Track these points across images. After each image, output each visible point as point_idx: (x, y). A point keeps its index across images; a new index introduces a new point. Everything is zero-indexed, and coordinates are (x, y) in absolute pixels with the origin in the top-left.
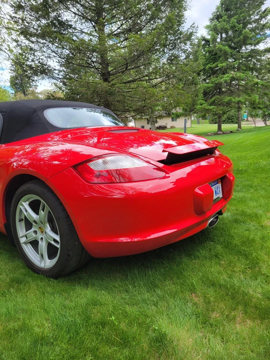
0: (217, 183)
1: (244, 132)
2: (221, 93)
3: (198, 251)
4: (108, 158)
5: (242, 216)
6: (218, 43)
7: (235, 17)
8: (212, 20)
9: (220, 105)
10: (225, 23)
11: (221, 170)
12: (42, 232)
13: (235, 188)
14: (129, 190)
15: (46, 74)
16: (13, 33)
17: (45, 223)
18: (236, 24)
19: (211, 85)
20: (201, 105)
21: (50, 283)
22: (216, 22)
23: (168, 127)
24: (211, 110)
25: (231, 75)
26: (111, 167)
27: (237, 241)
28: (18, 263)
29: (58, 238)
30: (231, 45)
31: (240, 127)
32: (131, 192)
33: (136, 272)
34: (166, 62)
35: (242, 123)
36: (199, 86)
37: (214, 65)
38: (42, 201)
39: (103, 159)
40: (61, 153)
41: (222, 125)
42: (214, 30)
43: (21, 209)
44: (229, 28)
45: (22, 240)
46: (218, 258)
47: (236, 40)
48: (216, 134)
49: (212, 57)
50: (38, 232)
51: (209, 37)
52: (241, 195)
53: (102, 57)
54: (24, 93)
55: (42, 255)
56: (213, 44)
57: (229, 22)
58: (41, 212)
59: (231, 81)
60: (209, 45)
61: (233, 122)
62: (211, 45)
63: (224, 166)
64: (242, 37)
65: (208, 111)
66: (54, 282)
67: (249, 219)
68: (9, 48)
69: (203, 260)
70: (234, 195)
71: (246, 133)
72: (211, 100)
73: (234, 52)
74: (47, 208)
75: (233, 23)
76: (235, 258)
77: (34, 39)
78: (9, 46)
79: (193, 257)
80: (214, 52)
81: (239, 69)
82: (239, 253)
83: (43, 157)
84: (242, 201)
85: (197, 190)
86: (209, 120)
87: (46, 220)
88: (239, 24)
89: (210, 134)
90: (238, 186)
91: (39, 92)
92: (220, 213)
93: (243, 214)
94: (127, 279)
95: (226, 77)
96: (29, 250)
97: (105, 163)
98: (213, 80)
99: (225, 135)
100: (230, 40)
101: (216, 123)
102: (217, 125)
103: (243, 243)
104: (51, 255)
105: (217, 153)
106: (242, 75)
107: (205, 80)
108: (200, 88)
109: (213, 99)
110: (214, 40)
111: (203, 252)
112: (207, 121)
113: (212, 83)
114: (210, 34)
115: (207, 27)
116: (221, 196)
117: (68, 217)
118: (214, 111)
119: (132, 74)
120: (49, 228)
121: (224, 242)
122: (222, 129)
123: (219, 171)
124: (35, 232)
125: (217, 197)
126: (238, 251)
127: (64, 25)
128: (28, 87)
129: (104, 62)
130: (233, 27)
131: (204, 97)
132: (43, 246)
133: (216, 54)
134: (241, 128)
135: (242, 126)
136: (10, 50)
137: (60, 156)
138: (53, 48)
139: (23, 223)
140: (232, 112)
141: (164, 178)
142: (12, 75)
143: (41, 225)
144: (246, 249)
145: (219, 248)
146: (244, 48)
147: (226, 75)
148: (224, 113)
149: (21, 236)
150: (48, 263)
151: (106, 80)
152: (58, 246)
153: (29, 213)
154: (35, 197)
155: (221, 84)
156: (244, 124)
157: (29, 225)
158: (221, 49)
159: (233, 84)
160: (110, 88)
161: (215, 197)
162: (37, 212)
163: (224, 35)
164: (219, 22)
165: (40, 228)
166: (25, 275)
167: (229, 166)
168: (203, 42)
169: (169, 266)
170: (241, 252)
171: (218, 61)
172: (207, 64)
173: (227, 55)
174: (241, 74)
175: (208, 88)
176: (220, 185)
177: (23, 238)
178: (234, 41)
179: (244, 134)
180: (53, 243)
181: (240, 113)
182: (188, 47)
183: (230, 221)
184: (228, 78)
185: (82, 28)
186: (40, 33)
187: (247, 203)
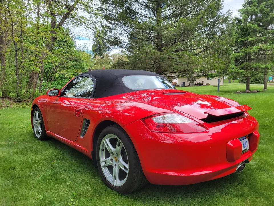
0: (245, 138)
1: (269, 92)
2: (250, 60)
3: (228, 189)
4: (166, 115)
5: (265, 165)
6: (248, 22)
7: (263, 3)
8: (244, 5)
9: (249, 69)
10: (255, 8)
11: (249, 128)
12: (116, 160)
13: (260, 141)
14: (178, 139)
15: (118, 44)
16: (99, 17)
17: (119, 154)
18: (265, 8)
19: (242, 54)
20: (233, 69)
21: (120, 197)
22: (247, 7)
23: (204, 84)
24: (241, 73)
25: (259, 47)
26: (167, 121)
27: (260, 185)
28: (98, 180)
29: (127, 166)
30: (259, 24)
31: (265, 87)
32: (180, 140)
33: (180, 199)
34: (205, 37)
35: (267, 83)
36: (231, 56)
37: (244, 39)
38: (119, 139)
39: (162, 116)
40: (129, 108)
41: (250, 84)
42: (246, 13)
43: (104, 143)
44: (258, 11)
45: (103, 164)
46: (244, 197)
47: (264, 20)
48: (244, 92)
49: (243, 33)
50: (114, 161)
51: (241, 18)
52: (264, 147)
53: (158, 34)
54: (101, 56)
55: (115, 177)
56: (244, 23)
57: (258, 7)
58: (117, 147)
59: (259, 51)
60: (241, 24)
61: (259, 83)
62: (242, 24)
63: (251, 125)
64: (269, 18)
65: (238, 74)
66: (121, 197)
67: (272, 168)
68: (95, 27)
69: (231, 197)
70: (260, 146)
71: (271, 94)
72: (241, 66)
73: (262, 29)
74: (122, 144)
75: (262, 7)
76: (258, 199)
77: (112, 22)
78: (95, 25)
79: (224, 193)
80: (245, 29)
81: (266, 42)
82: (262, 195)
83: (118, 110)
84: (266, 152)
85: (229, 143)
86: (239, 80)
87: (120, 152)
88: (267, 8)
89: (239, 92)
90: (262, 139)
91: (111, 55)
92: (247, 161)
93: (266, 163)
94: (173, 203)
95: (255, 48)
96: (106, 172)
97: (163, 118)
98: (243, 50)
99: (252, 94)
100: (259, 20)
101: (244, 83)
102: (245, 84)
103: (266, 188)
104: (121, 177)
105: (246, 114)
106: (269, 46)
107: (237, 50)
108: (232, 58)
109: (243, 64)
110: (246, 20)
111: (232, 191)
112: (237, 81)
113: (243, 52)
114: (242, 16)
115: (240, 11)
116: (248, 148)
117: (135, 152)
118: (243, 74)
119: (179, 45)
120: (122, 159)
121: (250, 184)
122: (250, 88)
123: (247, 129)
124: (112, 160)
125: (245, 149)
126: (261, 194)
127: (134, 12)
128: (104, 52)
129: (159, 37)
130: (262, 11)
131: (235, 63)
132: (116, 170)
133: (247, 30)
134: (266, 89)
135: (268, 86)
136: (95, 28)
137: (129, 110)
138: (125, 28)
139: (104, 152)
140: (259, 75)
141: (205, 132)
142: (94, 43)
143: (117, 156)
144: (267, 192)
145: (245, 189)
146: (270, 26)
147: (254, 47)
148: (252, 76)
149: (102, 161)
150: (118, 183)
151: (159, 50)
152: (127, 172)
153: (109, 146)
154: (113, 136)
155: (250, 53)
156: (270, 85)
157: (107, 154)
158: (251, 27)
159: (261, 53)
160: (163, 55)
161: (243, 149)
162: (114, 147)
163: (254, 17)
164: (250, 7)
165: (115, 157)
166: (103, 189)
167: (255, 124)
168: (236, 22)
169: (205, 198)
170: (263, 195)
171: (248, 36)
172: (239, 38)
173: (256, 31)
174: (267, 46)
175: (239, 56)
176: (247, 140)
177: (102, 163)
178: (263, 21)
179: (269, 94)
180: (123, 169)
181: (266, 76)
182: (224, 26)
183: (255, 168)
184: (256, 49)
185: (145, 14)
186: (117, 18)
187: (269, 154)
